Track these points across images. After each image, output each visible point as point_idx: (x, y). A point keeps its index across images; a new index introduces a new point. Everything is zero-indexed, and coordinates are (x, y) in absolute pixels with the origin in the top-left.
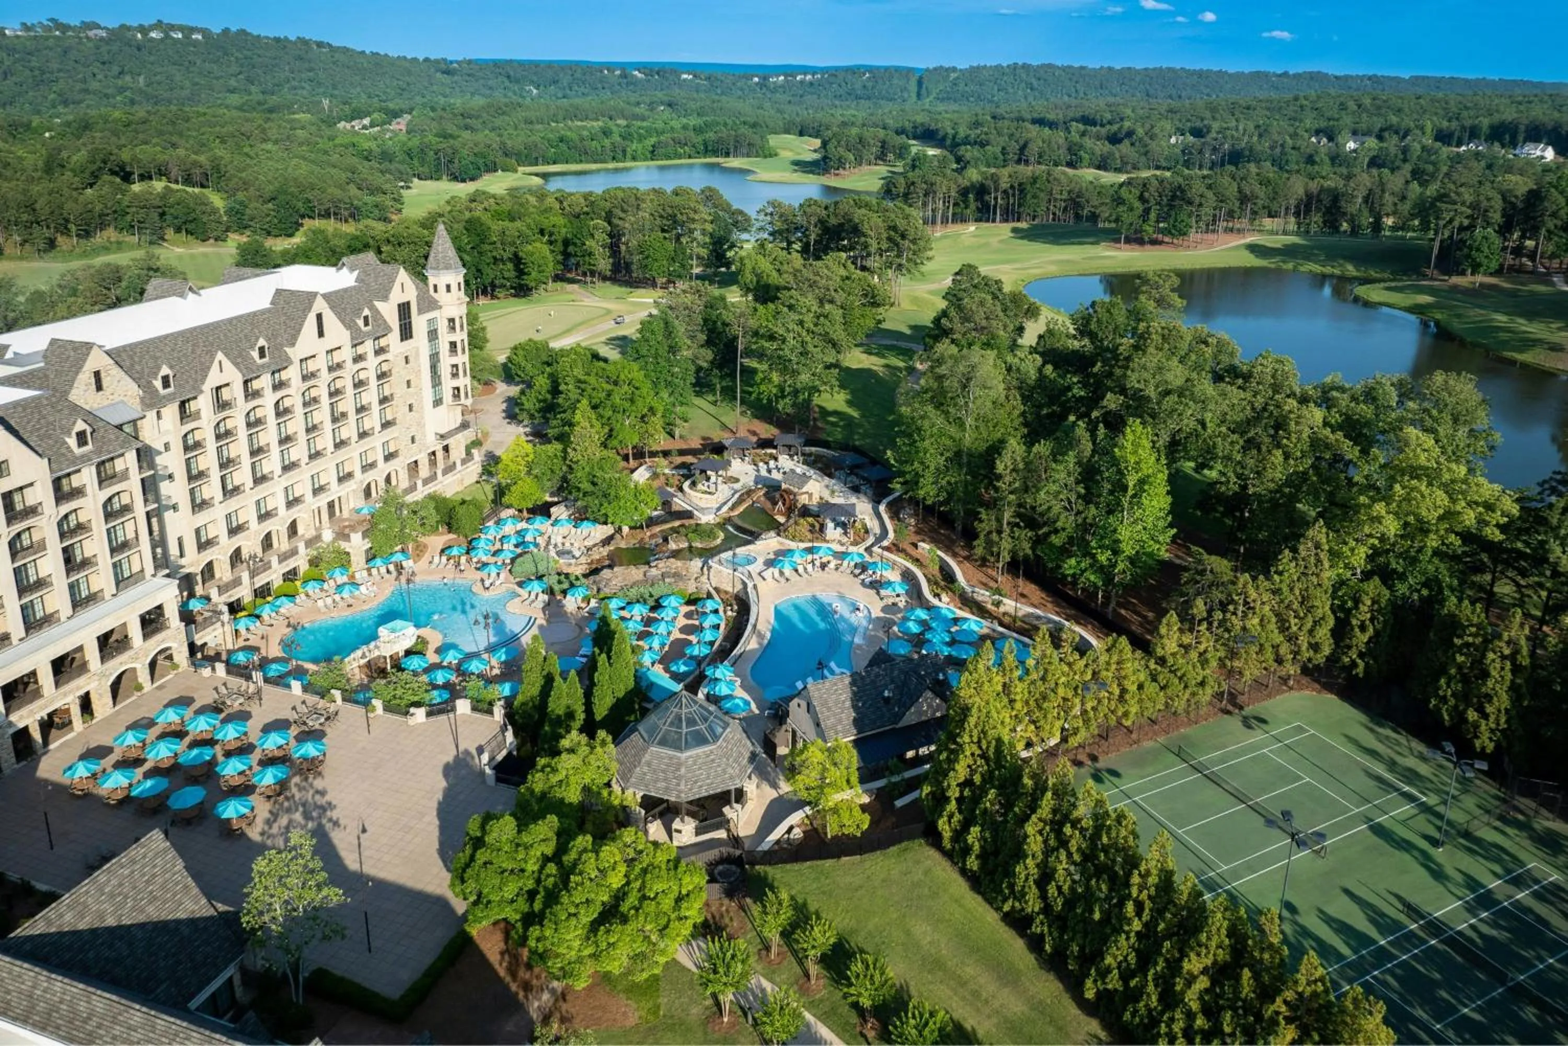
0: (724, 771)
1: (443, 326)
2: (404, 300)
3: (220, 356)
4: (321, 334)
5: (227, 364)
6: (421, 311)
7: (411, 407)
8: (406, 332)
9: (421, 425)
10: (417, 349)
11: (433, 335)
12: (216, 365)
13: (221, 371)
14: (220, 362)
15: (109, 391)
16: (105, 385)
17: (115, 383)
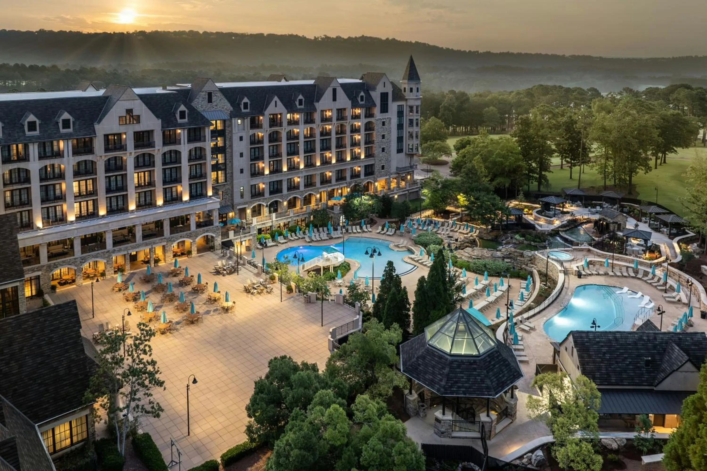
0: (482, 381)
1: (406, 110)
2: (384, 90)
3: (276, 98)
4: (334, 99)
5: (279, 103)
6: (394, 100)
7: (383, 150)
8: (384, 109)
9: (388, 161)
10: (390, 119)
11: (400, 114)
12: (273, 103)
13: (276, 106)
14: (276, 102)
15: (215, 104)
16: (213, 100)
17: (218, 100)
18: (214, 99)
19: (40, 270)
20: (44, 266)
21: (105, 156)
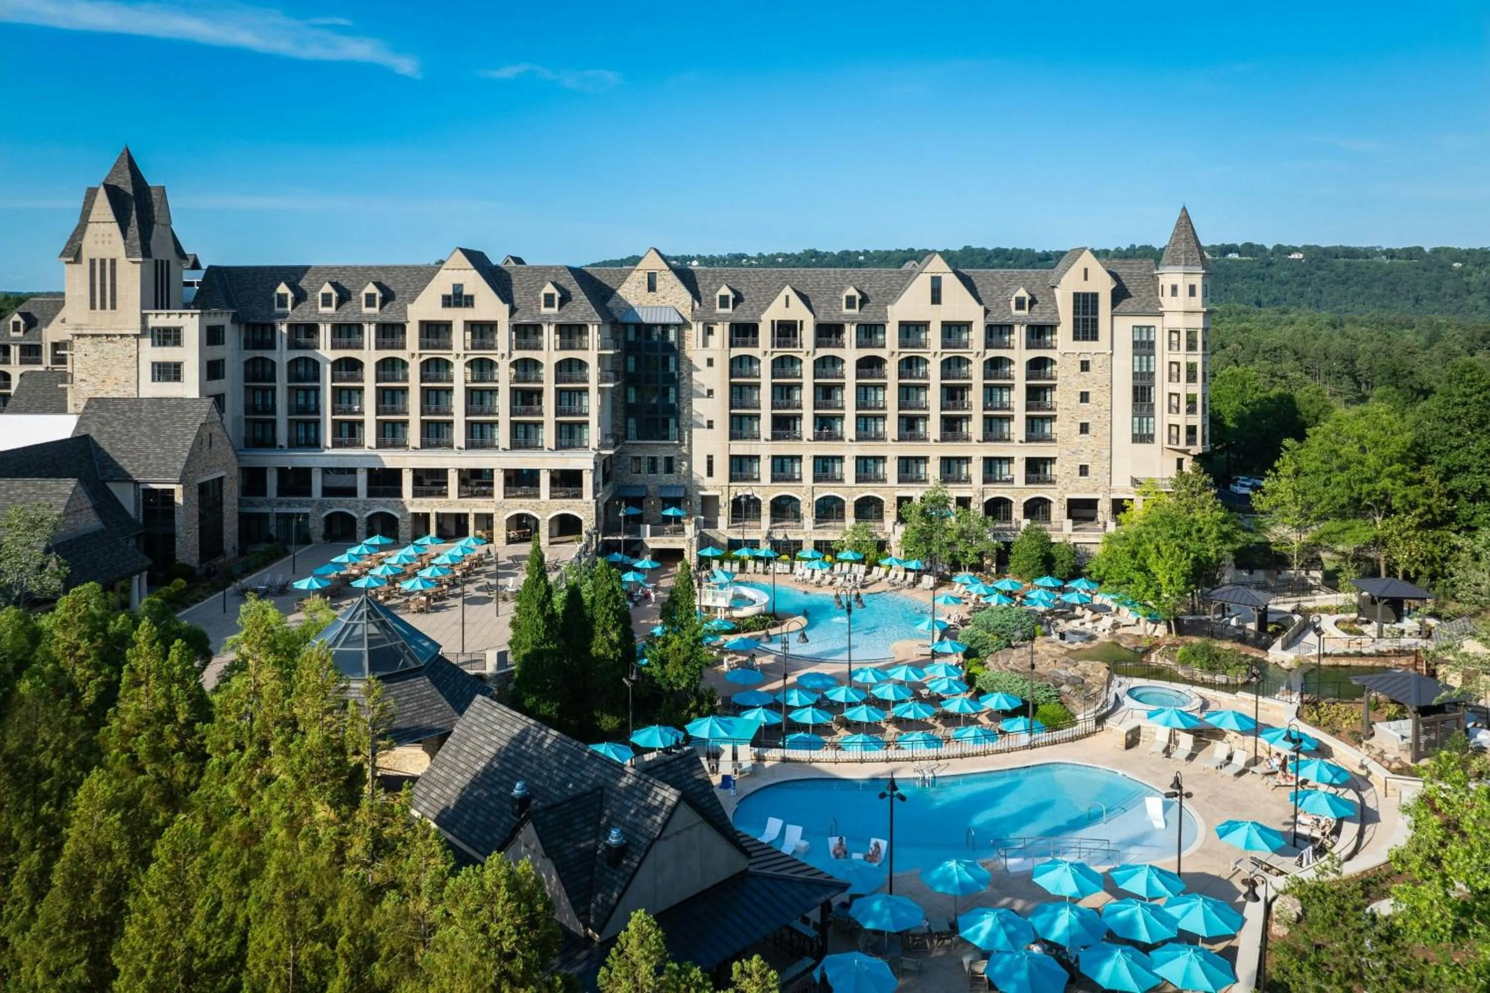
1: (1160, 340)
2: (1087, 289)
3: (788, 290)
4: (936, 300)
5: (795, 300)
6: (1118, 312)
7: (1085, 428)
8: (1085, 331)
9: (1101, 456)
10: (1108, 356)
11: (1144, 347)
12: (781, 297)
13: (787, 306)
14: (787, 297)
15: (659, 294)
16: (658, 288)
17: (669, 288)
18: (659, 285)
19: (308, 506)
20: (314, 501)
21: (421, 355)
